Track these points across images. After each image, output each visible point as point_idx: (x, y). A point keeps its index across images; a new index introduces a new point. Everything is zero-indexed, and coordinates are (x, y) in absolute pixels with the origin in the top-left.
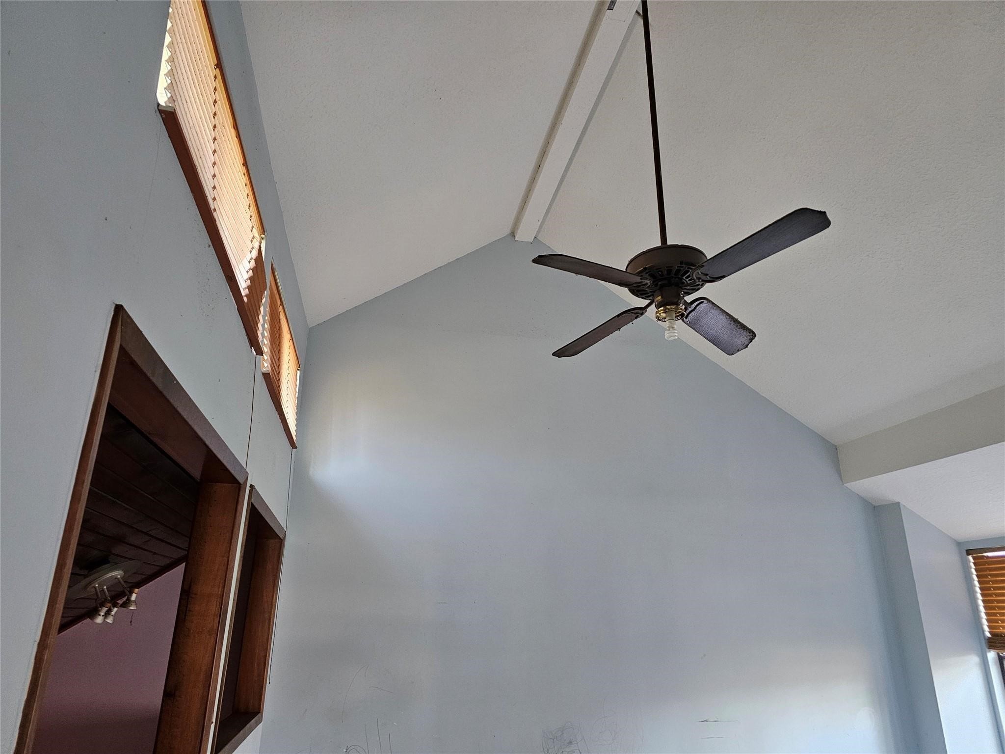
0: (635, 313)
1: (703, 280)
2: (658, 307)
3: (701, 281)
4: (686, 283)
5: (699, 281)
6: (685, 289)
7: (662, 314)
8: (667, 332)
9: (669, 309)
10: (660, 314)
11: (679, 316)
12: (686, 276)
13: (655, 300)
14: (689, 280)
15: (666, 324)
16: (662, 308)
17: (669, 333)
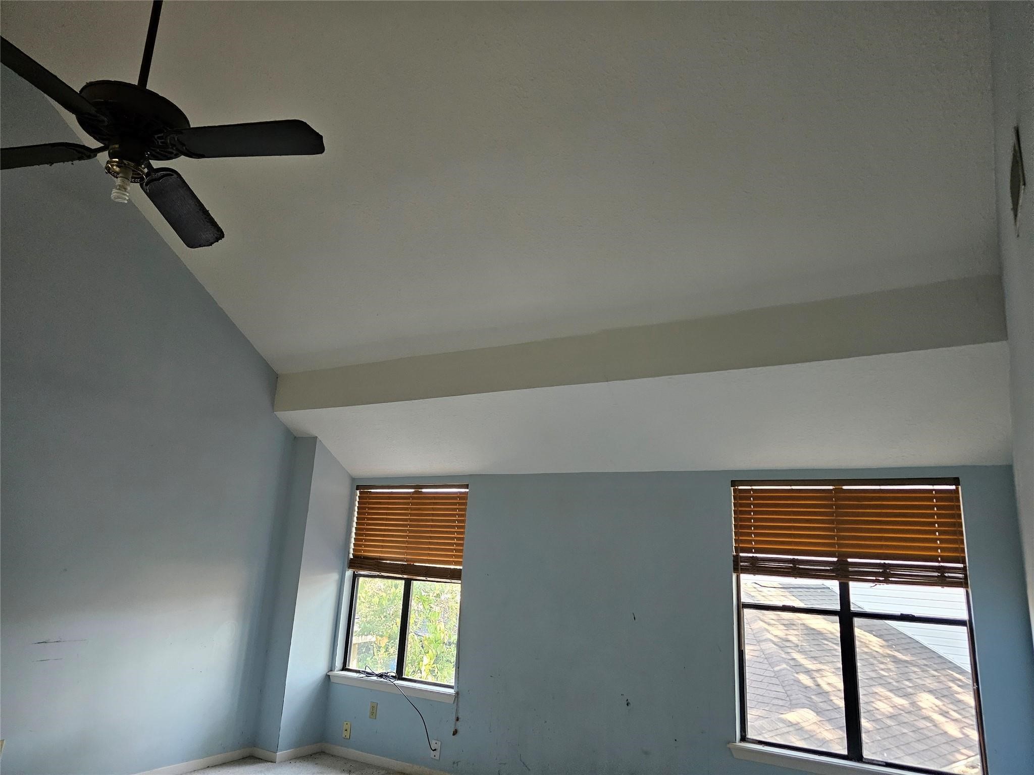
0: (79, 152)
1: (177, 149)
2: (112, 156)
3: (174, 148)
4: (157, 143)
5: (172, 148)
6: (154, 150)
7: (115, 167)
8: (114, 191)
9: (125, 164)
10: (112, 166)
11: (138, 178)
12: (159, 135)
13: (110, 147)
14: (161, 142)
15: (118, 181)
16: (117, 160)
17: (117, 193)
